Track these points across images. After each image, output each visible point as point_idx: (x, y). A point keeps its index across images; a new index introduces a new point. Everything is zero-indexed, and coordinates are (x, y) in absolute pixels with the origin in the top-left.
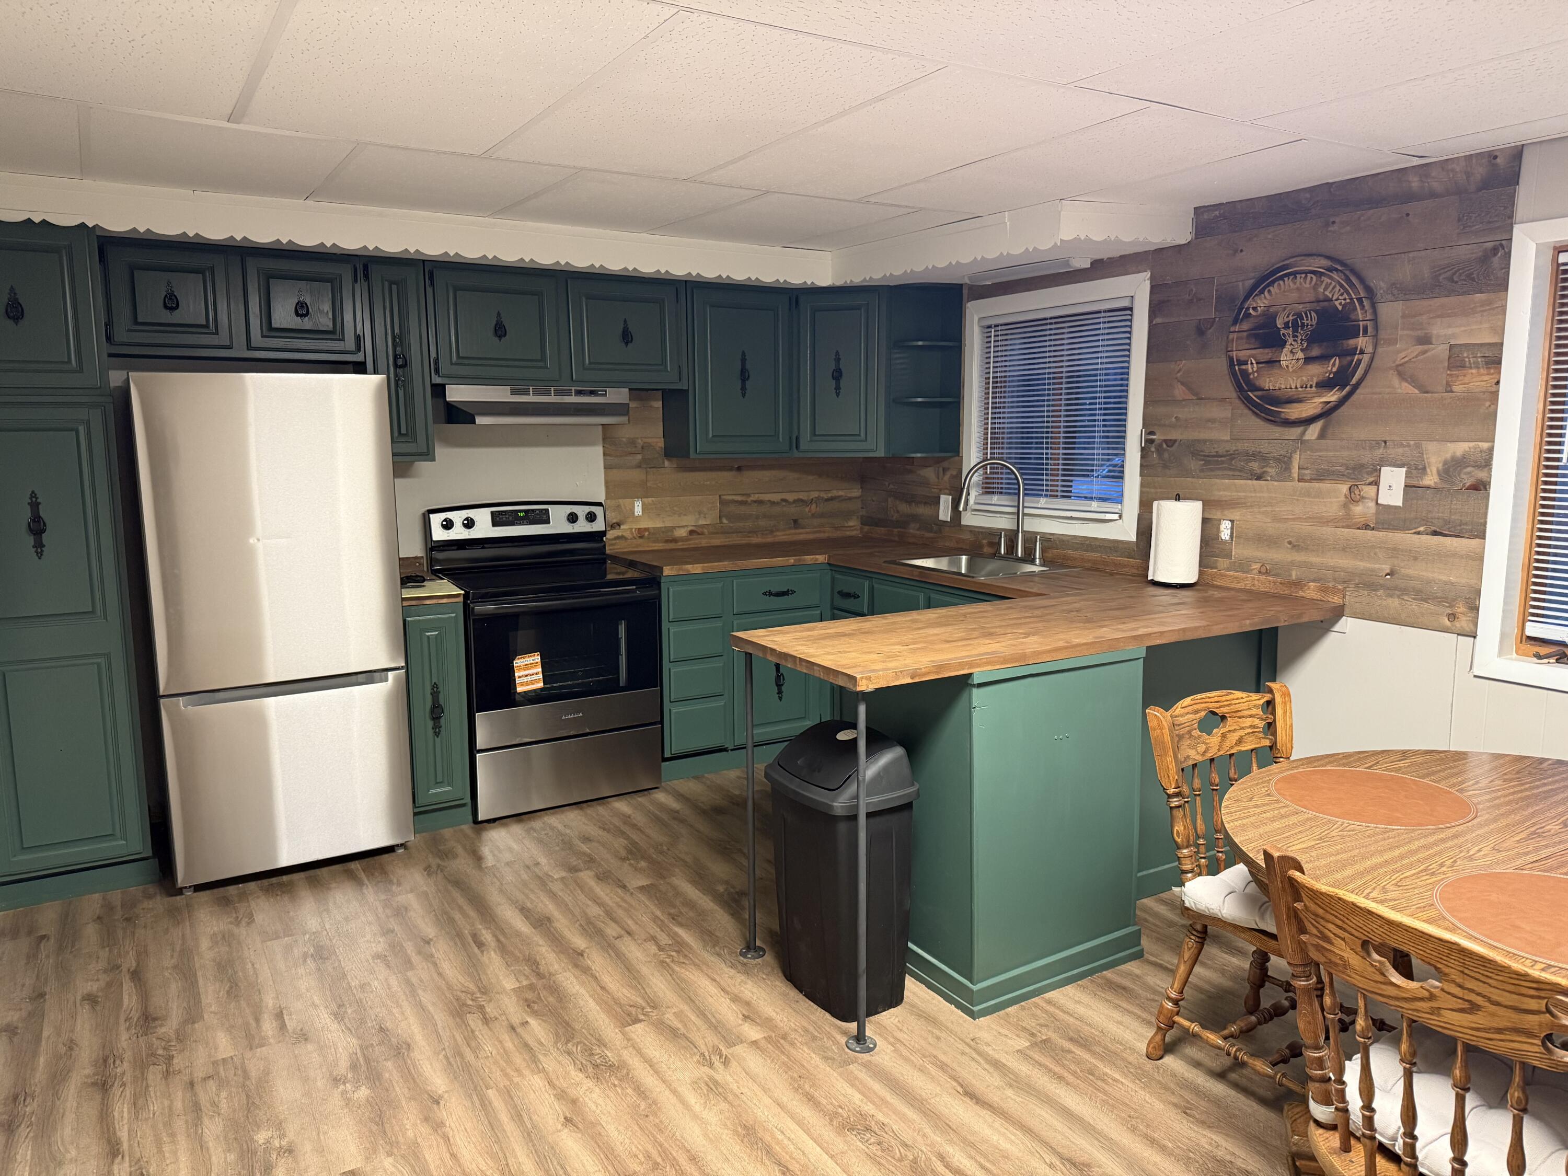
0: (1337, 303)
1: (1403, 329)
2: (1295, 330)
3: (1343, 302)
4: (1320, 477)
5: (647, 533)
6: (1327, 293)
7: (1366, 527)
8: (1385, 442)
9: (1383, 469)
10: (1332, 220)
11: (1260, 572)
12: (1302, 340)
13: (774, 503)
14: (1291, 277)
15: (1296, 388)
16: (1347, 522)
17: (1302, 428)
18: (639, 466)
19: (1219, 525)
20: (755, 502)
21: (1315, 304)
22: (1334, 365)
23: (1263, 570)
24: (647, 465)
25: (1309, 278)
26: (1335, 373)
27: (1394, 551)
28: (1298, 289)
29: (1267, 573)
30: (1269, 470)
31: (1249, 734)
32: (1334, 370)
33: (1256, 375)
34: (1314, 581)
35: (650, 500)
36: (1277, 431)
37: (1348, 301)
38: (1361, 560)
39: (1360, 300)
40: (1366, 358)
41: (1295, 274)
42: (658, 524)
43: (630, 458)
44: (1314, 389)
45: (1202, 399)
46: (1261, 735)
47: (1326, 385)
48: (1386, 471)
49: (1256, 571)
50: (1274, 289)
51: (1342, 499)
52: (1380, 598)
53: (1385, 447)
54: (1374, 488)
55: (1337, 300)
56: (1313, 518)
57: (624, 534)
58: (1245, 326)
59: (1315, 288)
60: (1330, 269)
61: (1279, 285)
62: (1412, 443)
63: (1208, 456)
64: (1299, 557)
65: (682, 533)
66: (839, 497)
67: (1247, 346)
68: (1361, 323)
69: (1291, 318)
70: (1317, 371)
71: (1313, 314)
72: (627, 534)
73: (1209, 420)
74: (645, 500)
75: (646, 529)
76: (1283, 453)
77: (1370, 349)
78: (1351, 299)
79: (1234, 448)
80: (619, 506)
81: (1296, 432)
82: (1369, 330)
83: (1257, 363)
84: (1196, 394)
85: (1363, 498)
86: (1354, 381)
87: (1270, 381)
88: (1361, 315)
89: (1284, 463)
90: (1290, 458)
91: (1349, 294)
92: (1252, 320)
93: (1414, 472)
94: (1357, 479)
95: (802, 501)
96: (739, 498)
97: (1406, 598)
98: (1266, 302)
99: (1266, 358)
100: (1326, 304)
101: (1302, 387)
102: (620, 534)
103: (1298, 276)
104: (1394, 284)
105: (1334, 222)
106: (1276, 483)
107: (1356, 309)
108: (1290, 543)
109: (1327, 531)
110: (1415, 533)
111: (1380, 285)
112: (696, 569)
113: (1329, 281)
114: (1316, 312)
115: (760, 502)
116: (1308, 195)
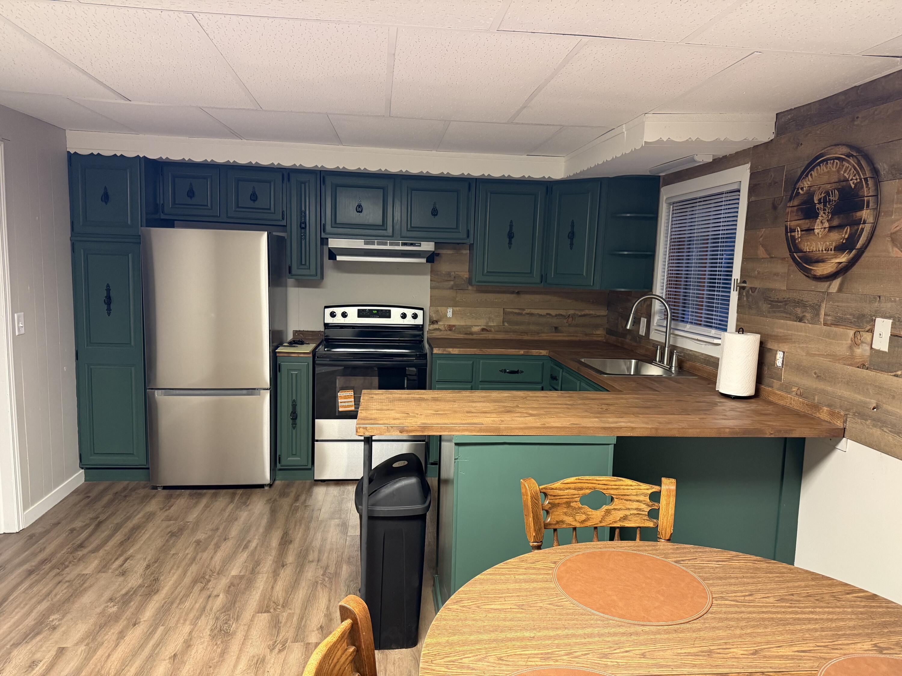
0: (851, 182)
1: (897, 203)
2: (825, 205)
3: (855, 181)
4: (838, 322)
5: (454, 329)
6: (845, 175)
7: (863, 366)
8: (880, 297)
9: (877, 319)
10: (857, 116)
11: (797, 394)
12: (828, 212)
13: (541, 315)
14: (825, 163)
15: (822, 251)
16: (850, 360)
17: (828, 283)
18: (452, 288)
19: (776, 354)
20: (528, 314)
21: (838, 184)
22: (846, 233)
23: (799, 393)
24: (457, 288)
25: (835, 163)
26: (847, 239)
27: (880, 389)
28: (828, 172)
29: (801, 395)
30: (807, 315)
31: (635, 514)
32: (846, 236)
33: (800, 239)
34: (826, 406)
35: (457, 308)
36: (813, 285)
37: (858, 180)
38: (859, 393)
39: (866, 179)
40: (867, 228)
41: (826, 160)
42: (462, 323)
43: (447, 283)
44: (833, 252)
45: (772, 258)
46: (646, 518)
47: (840, 248)
48: (879, 321)
49: (794, 393)
50: (814, 173)
51: (849, 342)
52: (868, 427)
53: (879, 301)
54: (870, 334)
55: (851, 180)
56: (830, 355)
57: (440, 327)
58: (796, 202)
59: (838, 171)
60: (849, 155)
61: (817, 169)
62: (898, 299)
63: (772, 301)
64: (821, 385)
65: (476, 329)
66: (590, 314)
67: (796, 218)
68: (866, 199)
69: (823, 195)
70: (837, 237)
71: (836, 191)
72: (442, 328)
73: (775, 274)
74: (455, 308)
75: (454, 326)
76: (816, 302)
77: (871, 220)
78: (861, 179)
79: (788, 296)
80: (438, 311)
81: (823, 286)
82: (871, 204)
83: (802, 231)
84: (769, 254)
85: (862, 342)
86: (858, 246)
87: (807, 245)
88: (867, 192)
89: (816, 309)
90: (820, 306)
91: (859, 175)
92: (800, 197)
93: (897, 323)
94: (860, 327)
95: (561, 315)
96: (517, 311)
97: (885, 429)
98: (809, 183)
99: (805, 227)
100: (844, 183)
101: (826, 250)
102: (437, 327)
103: (829, 162)
104: (893, 165)
105: (858, 117)
106: (810, 325)
107: (863, 187)
108: (815, 373)
109: (839, 367)
110: (895, 376)
111: (883, 167)
112: (455, 351)
113: (847, 165)
114: (838, 190)
115: (531, 314)
116: (843, 97)
